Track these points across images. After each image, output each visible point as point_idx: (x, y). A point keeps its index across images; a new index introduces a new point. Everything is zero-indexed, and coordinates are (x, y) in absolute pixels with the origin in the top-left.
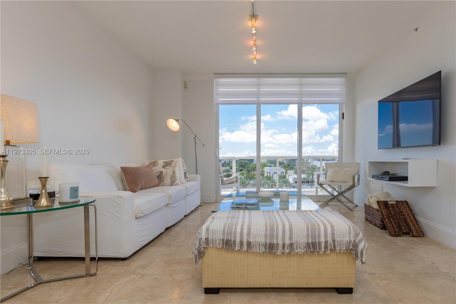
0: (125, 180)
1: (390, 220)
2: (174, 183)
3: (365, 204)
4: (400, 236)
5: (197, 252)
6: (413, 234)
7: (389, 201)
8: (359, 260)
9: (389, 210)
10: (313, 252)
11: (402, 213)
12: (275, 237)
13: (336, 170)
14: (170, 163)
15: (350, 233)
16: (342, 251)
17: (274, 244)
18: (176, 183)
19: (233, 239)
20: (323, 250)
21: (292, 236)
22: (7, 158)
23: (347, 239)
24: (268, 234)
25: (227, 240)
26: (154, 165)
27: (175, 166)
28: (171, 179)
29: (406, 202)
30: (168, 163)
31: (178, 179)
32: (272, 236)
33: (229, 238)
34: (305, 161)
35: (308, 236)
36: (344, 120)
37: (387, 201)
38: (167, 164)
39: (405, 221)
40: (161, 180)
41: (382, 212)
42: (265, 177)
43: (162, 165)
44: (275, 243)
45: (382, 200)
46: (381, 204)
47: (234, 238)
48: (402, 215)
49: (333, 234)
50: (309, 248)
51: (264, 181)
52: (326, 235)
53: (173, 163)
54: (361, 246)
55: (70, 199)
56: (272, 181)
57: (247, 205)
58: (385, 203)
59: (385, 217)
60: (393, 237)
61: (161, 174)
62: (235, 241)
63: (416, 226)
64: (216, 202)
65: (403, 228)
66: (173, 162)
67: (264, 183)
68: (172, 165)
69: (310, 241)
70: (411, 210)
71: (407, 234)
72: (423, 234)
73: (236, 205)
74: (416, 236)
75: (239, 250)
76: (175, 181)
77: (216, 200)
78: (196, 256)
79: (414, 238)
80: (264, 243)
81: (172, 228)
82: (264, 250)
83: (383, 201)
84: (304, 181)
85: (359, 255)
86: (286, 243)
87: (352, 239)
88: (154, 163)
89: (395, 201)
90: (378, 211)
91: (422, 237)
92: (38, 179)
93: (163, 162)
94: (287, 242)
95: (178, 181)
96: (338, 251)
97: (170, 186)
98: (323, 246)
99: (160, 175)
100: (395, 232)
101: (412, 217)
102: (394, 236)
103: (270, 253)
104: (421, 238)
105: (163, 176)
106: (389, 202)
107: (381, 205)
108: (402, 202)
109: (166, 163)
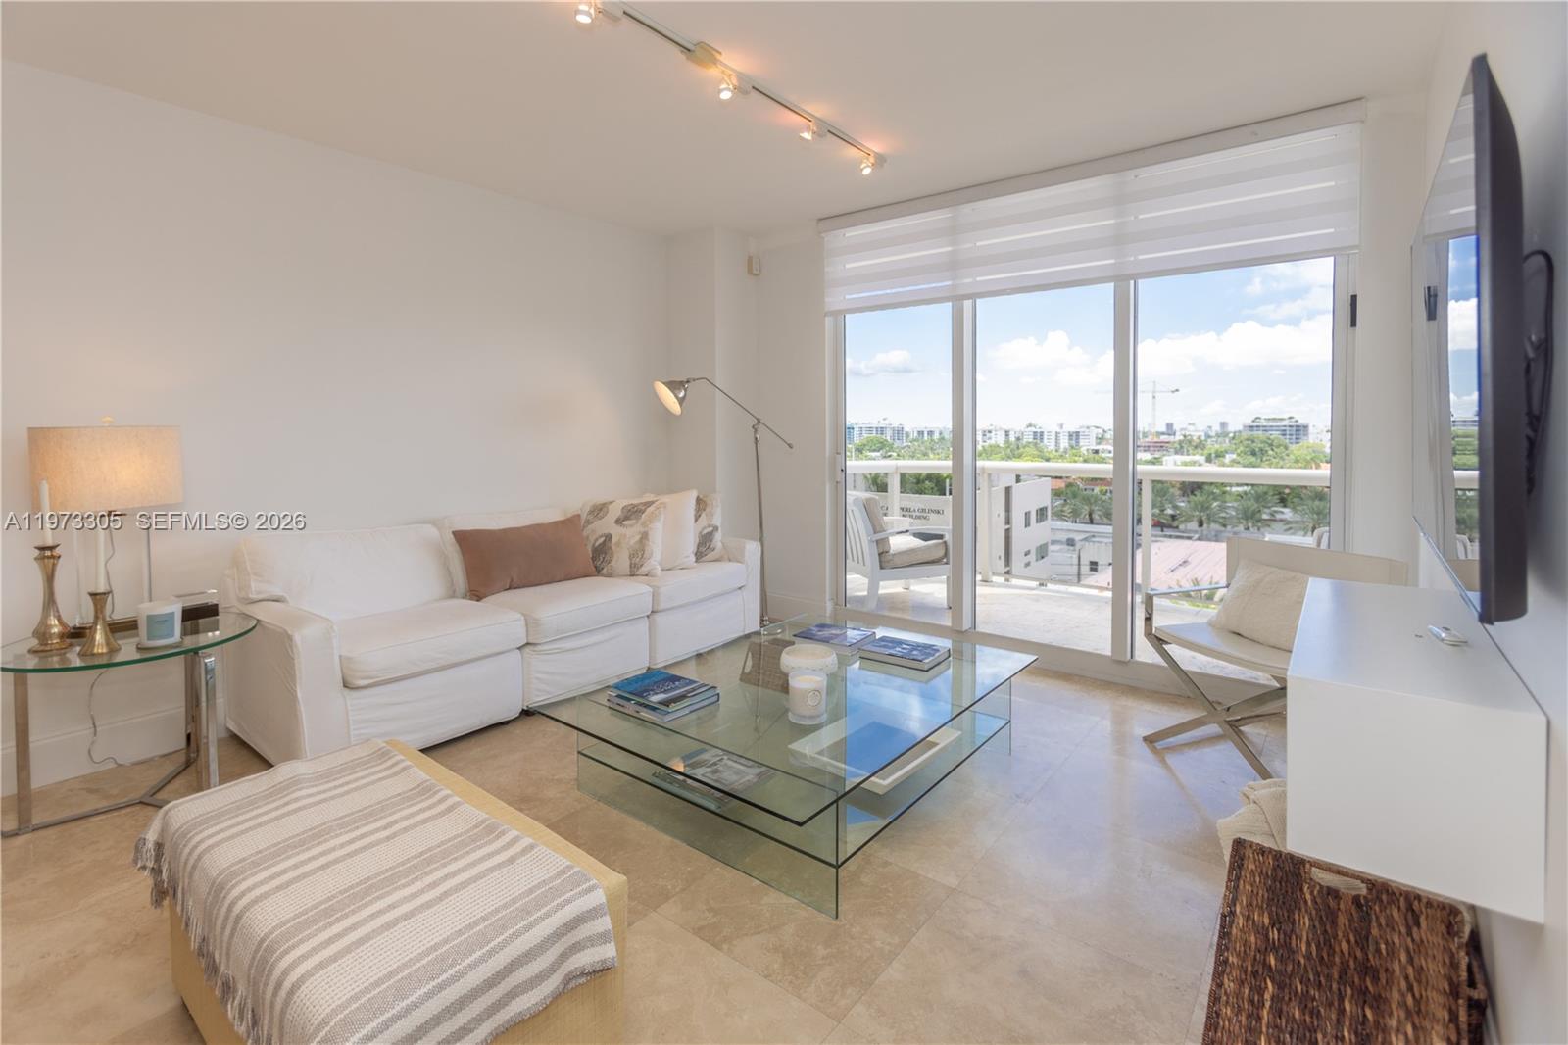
2: (638, 568)
14: (641, 511)
18: (644, 569)
27: (652, 520)
28: (633, 556)
30: (634, 509)
31: (655, 558)
38: (630, 514)
40: (605, 557)
43: (616, 518)
53: (650, 508)
61: (606, 543)
66: (649, 505)
76: (642, 565)
93: (619, 510)
99: (603, 543)
105: (610, 548)
109: (627, 511)
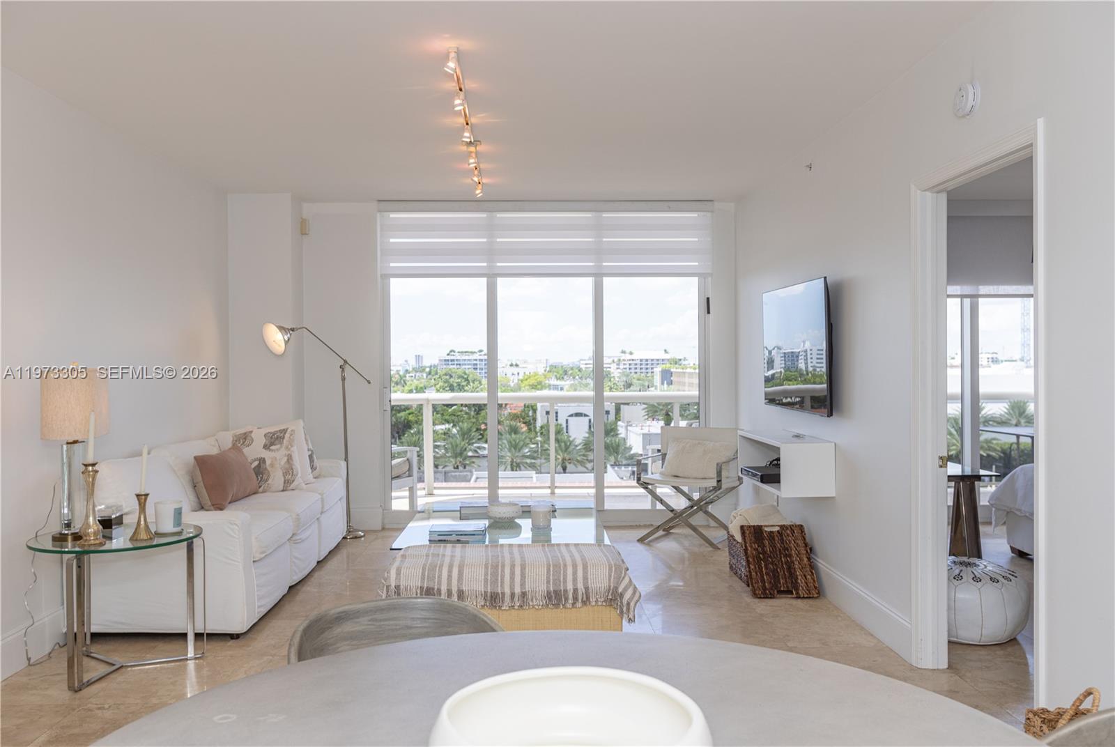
0: (201, 485)
1: (760, 565)
2: (290, 484)
4: (772, 597)
6: (797, 593)
7: (766, 526)
8: (625, 616)
9: (762, 545)
10: (557, 606)
11: (788, 550)
12: (499, 584)
14: (281, 437)
15: (610, 576)
16: (600, 603)
17: (498, 593)
18: (295, 483)
19: (436, 587)
20: (571, 601)
21: (525, 582)
22: (96, 468)
23: (605, 585)
24: (489, 578)
25: (427, 587)
26: (244, 443)
27: (291, 443)
28: (285, 474)
29: (801, 528)
30: (276, 436)
31: (299, 475)
32: (494, 583)
33: (431, 584)
34: (688, 370)
35: (548, 582)
36: (711, 315)
37: (762, 526)
38: (274, 439)
39: (789, 568)
40: (262, 478)
41: (746, 549)
42: (538, 429)
43: (263, 443)
44: (500, 592)
45: (752, 523)
46: (747, 532)
47: (438, 584)
48: (786, 556)
49: (586, 580)
50: (550, 599)
51: (533, 446)
52: (575, 581)
53: (287, 435)
55: (174, 527)
56: (563, 444)
57: (461, 535)
58: (758, 531)
59: (751, 560)
60: (757, 600)
61: (262, 464)
62: (439, 589)
63: (808, 577)
64: (383, 529)
65: (782, 581)
66: (285, 433)
67: (536, 455)
68: (284, 441)
69: (552, 589)
70: (806, 545)
71: (788, 593)
72: (819, 593)
73: (439, 535)
74: (804, 597)
76: (293, 481)
77: (383, 523)
79: (799, 600)
80: (483, 593)
81: (298, 587)
82: (483, 604)
83: (754, 526)
85: (625, 608)
86: (516, 592)
87: (612, 585)
88: (245, 439)
89: (778, 526)
90: (741, 545)
91: (816, 598)
92: (135, 496)
93: (265, 436)
94: (518, 590)
95: (298, 481)
96: (594, 603)
97: (283, 491)
98: (571, 596)
99: (259, 466)
100: (765, 589)
101: (806, 559)
102: (761, 598)
103: (493, 606)
104: (810, 602)
105: (266, 469)
106: (766, 529)
107: (747, 535)
108: (791, 529)
109: (271, 438)
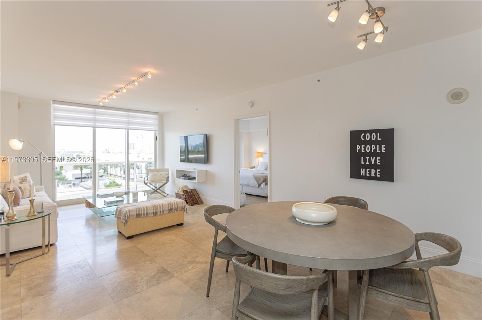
1: (189, 199)
3: (176, 193)
4: (194, 205)
5: (125, 222)
7: (188, 190)
8: (186, 212)
9: (189, 194)
13: (154, 174)
14: (26, 179)
15: (182, 203)
20: (174, 211)
21: (163, 208)
23: (182, 205)
29: (195, 189)
30: (23, 179)
32: (156, 209)
33: (139, 213)
36: (157, 141)
39: (195, 198)
41: (185, 196)
43: (19, 182)
45: (184, 190)
46: (184, 192)
47: (141, 212)
48: (194, 196)
49: (177, 205)
50: (169, 211)
52: (175, 205)
54: (186, 207)
55: (42, 210)
58: (186, 191)
59: (187, 198)
62: (141, 214)
65: (195, 201)
69: (170, 208)
70: (197, 193)
71: (197, 204)
75: (143, 217)
78: (124, 223)
79: (199, 205)
84: (88, 176)
85: (186, 210)
86: (161, 211)
87: (183, 205)
89: (190, 189)
90: (183, 195)
91: (202, 204)
93: (19, 179)
96: (179, 210)
98: (174, 209)
101: (198, 196)
103: (155, 215)
108: (193, 190)
